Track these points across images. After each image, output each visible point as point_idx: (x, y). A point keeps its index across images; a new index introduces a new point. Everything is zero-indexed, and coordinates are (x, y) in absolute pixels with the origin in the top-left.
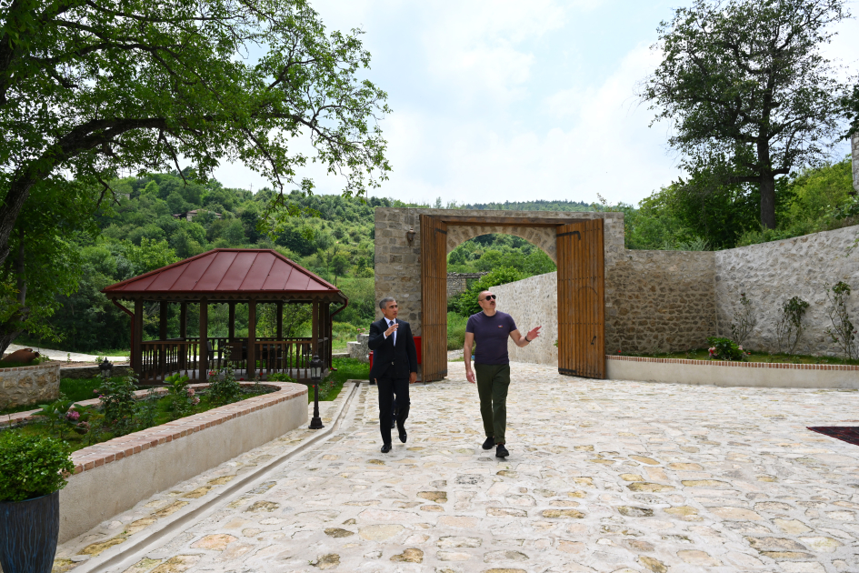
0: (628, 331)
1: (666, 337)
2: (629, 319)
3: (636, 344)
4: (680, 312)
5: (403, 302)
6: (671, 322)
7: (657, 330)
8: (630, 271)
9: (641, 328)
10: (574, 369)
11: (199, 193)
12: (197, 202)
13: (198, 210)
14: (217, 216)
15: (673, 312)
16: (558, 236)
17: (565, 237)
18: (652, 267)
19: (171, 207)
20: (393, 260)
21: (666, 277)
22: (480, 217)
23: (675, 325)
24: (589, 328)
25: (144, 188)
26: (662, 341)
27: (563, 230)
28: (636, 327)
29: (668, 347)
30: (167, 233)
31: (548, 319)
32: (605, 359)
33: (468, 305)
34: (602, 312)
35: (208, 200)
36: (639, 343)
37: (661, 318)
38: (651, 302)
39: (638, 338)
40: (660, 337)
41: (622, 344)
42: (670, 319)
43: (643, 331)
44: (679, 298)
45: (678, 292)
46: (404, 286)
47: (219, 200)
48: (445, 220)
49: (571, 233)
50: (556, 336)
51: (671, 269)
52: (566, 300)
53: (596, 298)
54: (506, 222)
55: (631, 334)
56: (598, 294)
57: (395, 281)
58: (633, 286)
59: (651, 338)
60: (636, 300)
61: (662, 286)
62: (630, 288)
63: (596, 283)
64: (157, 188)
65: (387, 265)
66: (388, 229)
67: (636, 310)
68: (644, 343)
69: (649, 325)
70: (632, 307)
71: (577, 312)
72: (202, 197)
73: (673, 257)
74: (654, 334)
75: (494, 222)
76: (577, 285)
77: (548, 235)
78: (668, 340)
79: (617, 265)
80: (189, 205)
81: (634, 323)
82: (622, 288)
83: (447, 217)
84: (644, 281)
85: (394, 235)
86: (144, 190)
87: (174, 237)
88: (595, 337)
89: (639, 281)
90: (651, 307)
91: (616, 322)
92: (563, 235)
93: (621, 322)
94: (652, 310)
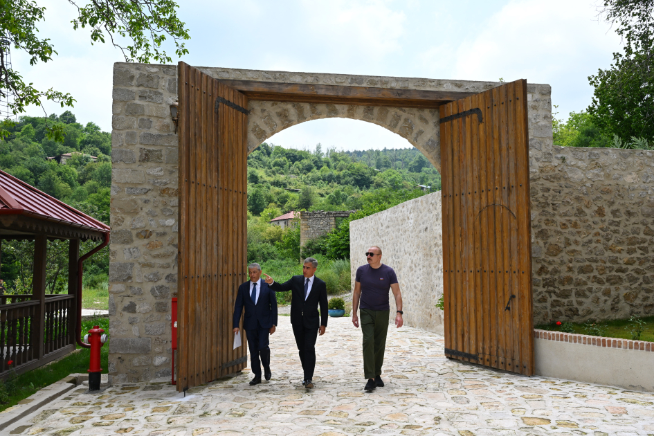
0: (562, 283)
1: (623, 292)
2: (562, 263)
3: (575, 305)
4: (645, 250)
5: (164, 234)
6: (630, 267)
7: (608, 280)
8: (563, 182)
9: (582, 277)
10: (473, 352)
11: (76, 136)
12: (73, 145)
13: (73, 153)
14: (92, 159)
15: (634, 251)
16: (442, 121)
17: (455, 122)
18: (597, 175)
19: (46, 150)
20: (146, 157)
21: (621, 192)
22: (306, 85)
23: (637, 272)
24: (500, 280)
25: (20, 131)
26: (617, 300)
27: (451, 109)
28: (575, 276)
29: (628, 309)
30: (35, 175)
31: (427, 263)
32: (533, 337)
33: (334, 246)
34: (525, 250)
35: (84, 143)
36: (580, 303)
37: (614, 261)
38: (597, 234)
39: (578, 294)
40: (613, 293)
41: (553, 306)
42: (629, 263)
43: (585, 283)
44: (643, 228)
45: (641, 218)
46: (165, 204)
47: (96, 143)
48: (244, 88)
49: (465, 114)
50: (441, 288)
51: (629, 179)
52: (458, 232)
53: (514, 224)
54: (352, 94)
55: (567, 287)
56: (517, 218)
57: (149, 196)
58: (569, 208)
59: (600, 294)
60: (574, 230)
61: (614, 207)
62: (562, 210)
63: (513, 197)
64: (33, 131)
65: (134, 166)
66: (137, 101)
67: (573, 247)
68: (588, 303)
69: (595, 273)
70: (568, 243)
71: (478, 251)
72: (79, 140)
73: (630, 159)
74: (603, 287)
75: (331, 93)
76: (476, 203)
77: (426, 121)
78: (627, 297)
79: (542, 171)
80: (65, 148)
81: (570, 269)
82: (550, 209)
83: (246, 83)
84: (586, 198)
85: (147, 112)
86: (20, 133)
87: (42, 179)
88: (513, 297)
89: (578, 199)
90: (598, 241)
91: (542, 268)
92: (451, 118)
93: (550, 268)
94: (600, 246)
